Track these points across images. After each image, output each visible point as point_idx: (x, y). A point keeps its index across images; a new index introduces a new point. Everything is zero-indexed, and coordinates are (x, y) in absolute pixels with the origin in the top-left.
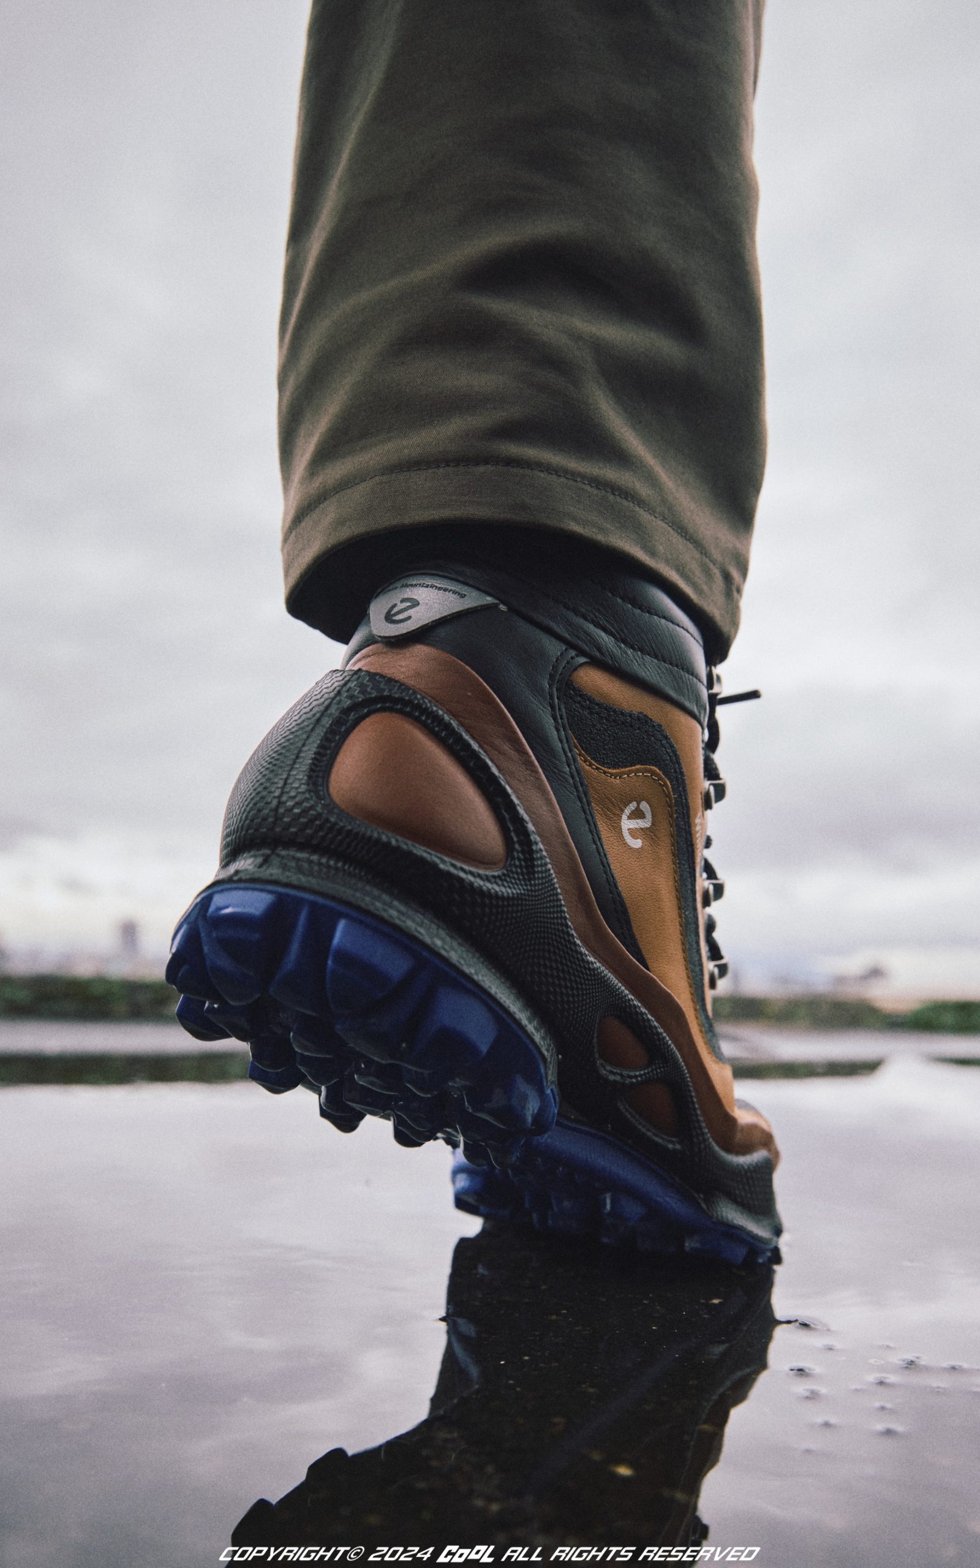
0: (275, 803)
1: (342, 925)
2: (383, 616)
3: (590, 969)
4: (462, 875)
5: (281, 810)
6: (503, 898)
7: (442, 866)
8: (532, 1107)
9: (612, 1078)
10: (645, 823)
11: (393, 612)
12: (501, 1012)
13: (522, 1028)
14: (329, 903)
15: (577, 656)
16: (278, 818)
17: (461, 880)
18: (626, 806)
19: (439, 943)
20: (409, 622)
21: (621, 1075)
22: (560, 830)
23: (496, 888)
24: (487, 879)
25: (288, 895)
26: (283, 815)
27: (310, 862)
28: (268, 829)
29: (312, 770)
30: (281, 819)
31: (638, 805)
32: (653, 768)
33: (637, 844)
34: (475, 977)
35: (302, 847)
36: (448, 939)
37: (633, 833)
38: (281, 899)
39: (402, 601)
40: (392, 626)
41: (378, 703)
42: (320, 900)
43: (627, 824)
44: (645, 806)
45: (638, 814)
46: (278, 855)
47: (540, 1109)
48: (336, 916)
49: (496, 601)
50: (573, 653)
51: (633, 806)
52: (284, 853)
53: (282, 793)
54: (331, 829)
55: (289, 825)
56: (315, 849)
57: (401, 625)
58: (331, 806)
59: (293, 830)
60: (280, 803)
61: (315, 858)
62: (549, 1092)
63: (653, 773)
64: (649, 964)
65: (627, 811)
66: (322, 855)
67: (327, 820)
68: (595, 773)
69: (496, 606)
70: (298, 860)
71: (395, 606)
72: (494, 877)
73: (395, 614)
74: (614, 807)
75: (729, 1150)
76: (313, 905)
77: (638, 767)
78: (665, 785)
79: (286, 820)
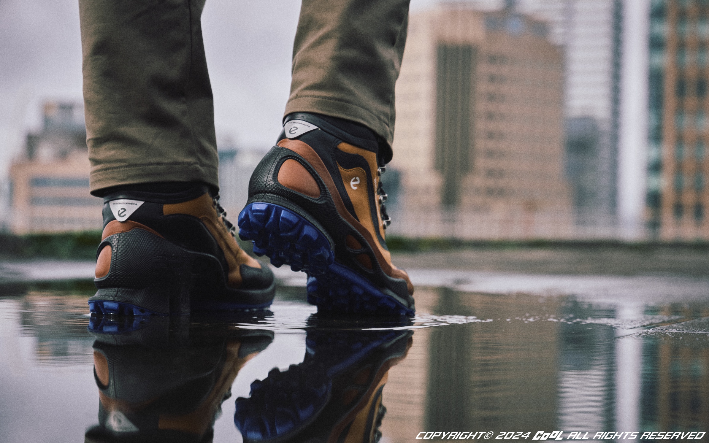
0: (265, 182)
1: (283, 211)
2: (289, 131)
3: (343, 222)
4: (310, 199)
5: (267, 185)
6: (319, 204)
7: (305, 197)
8: (328, 255)
9: (351, 251)
10: (358, 183)
11: (291, 130)
12: (319, 231)
13: (324, 235)
14: (280, 207)
15: (339, 140)
16: (266, 187)
17: (309, 200)
18: (352, 178)
19: (305, 215)
20: (295, 134)
21: (353, 251)
22: (334, 187)
23: (317, 202)
24: (315, 200)
25: (270, 205)
26: (267, 186)
27: (274, 197)
28: (263, 189)
29: (274, 175)
30: (267, 187)
31: (356, 178)
32: (360, 168)
33: (355, 188)
34: (313, 223)
35: (272, 193)
36: (306, 214)
37: (354, 185)
38: (269, 206)
39: (294, 127)
40: (291, 135)
41: (288, 157)
42: (278, 206)
43: (352, 183)
44: (357, 178)
45: (356, 180)
46: (266, 195)
47: (329, 256)
48: (281, 209)
49: (318, 128)
50: (337, 139)
51: (354, 178)
52: (268, 194)
53: (267, 180)
54: (279, 189)
55: (269, 188)
56: (275, 194)
57: (293, 135)
58: (279, 184)
59: (270, 189)
60: (266, 183)
61: (275, 196)
62: (331, 252)
63: (360, 169)
64: (360, 220)
65: (352, 180)
66: (277, 195)
67: (278, 187)
68: (343, 171)
69: (318, 129)
70: (271, 196)
71: (292, 128)
72: (317, 199)
73: (292, 131)
74: (349, 180)
75: (390, 276)
76: (276, 207)
77: (355, 168)
78: (364, 172)
79: (268, 187)
